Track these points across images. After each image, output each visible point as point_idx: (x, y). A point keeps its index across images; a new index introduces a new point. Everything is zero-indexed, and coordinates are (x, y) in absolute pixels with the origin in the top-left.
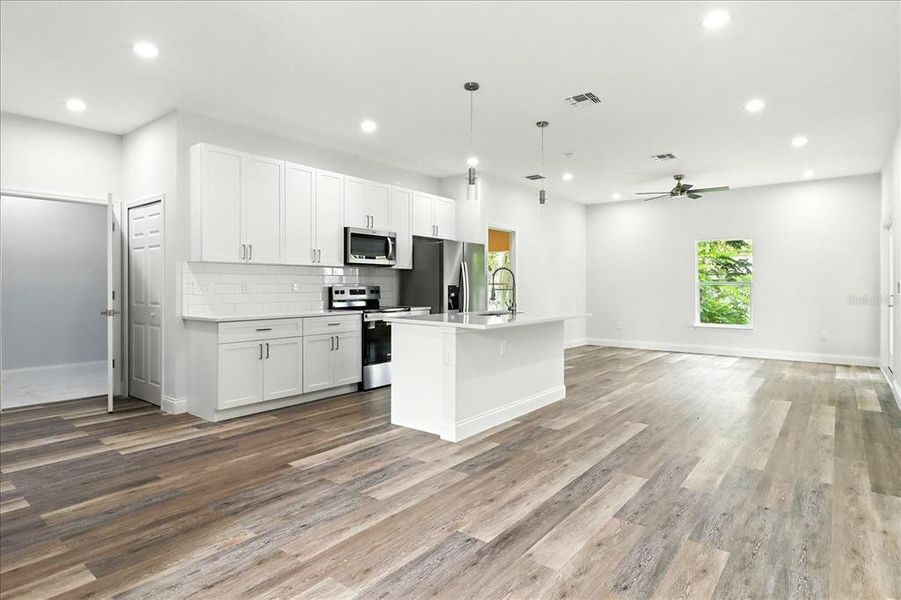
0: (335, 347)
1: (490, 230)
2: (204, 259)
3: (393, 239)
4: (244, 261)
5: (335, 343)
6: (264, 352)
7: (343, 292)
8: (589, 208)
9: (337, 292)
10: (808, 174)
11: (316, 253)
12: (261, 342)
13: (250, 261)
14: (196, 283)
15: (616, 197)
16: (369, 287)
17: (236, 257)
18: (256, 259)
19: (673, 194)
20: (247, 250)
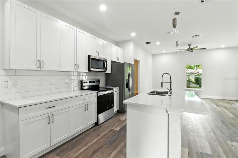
0: (87, 109)
1: (135, 60)
2: (11, 68)
3: (106, 61)
4: (39, 69)
5: (86, 107)
6: (50, 119)
7: (87, 83)
8: (153, 55)
9: (84, 83)
10: (223, 46)
11: (77, 66)
12: (49, 115)
13: (42, 69)
14: (9, 81)
15: (164, 52)
16: (96, 80)
17: (34, 67)
18: (46, 68)
19: (188, 50)
20: (40, 63)
